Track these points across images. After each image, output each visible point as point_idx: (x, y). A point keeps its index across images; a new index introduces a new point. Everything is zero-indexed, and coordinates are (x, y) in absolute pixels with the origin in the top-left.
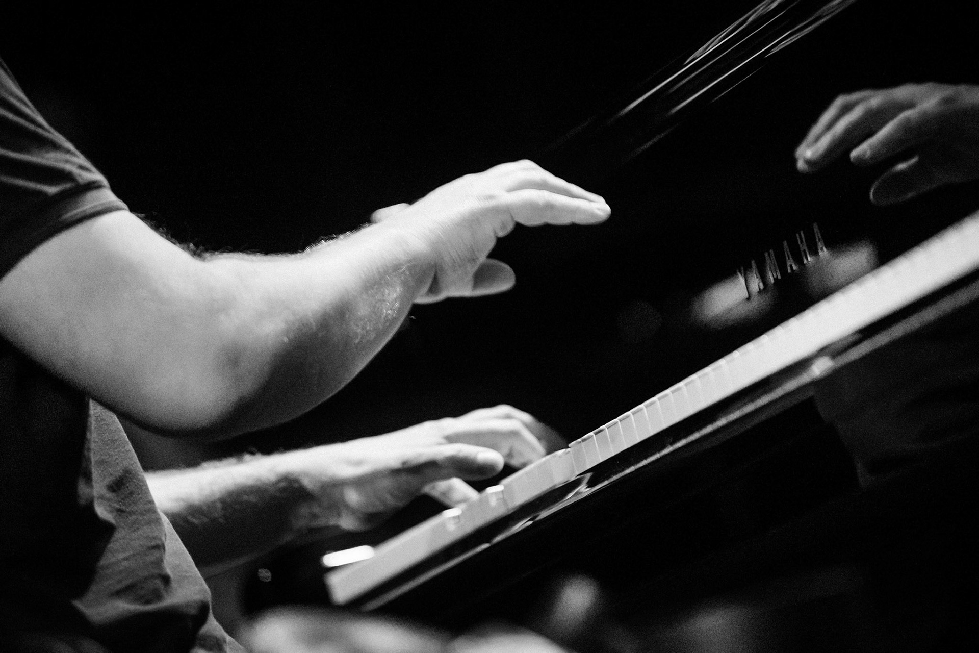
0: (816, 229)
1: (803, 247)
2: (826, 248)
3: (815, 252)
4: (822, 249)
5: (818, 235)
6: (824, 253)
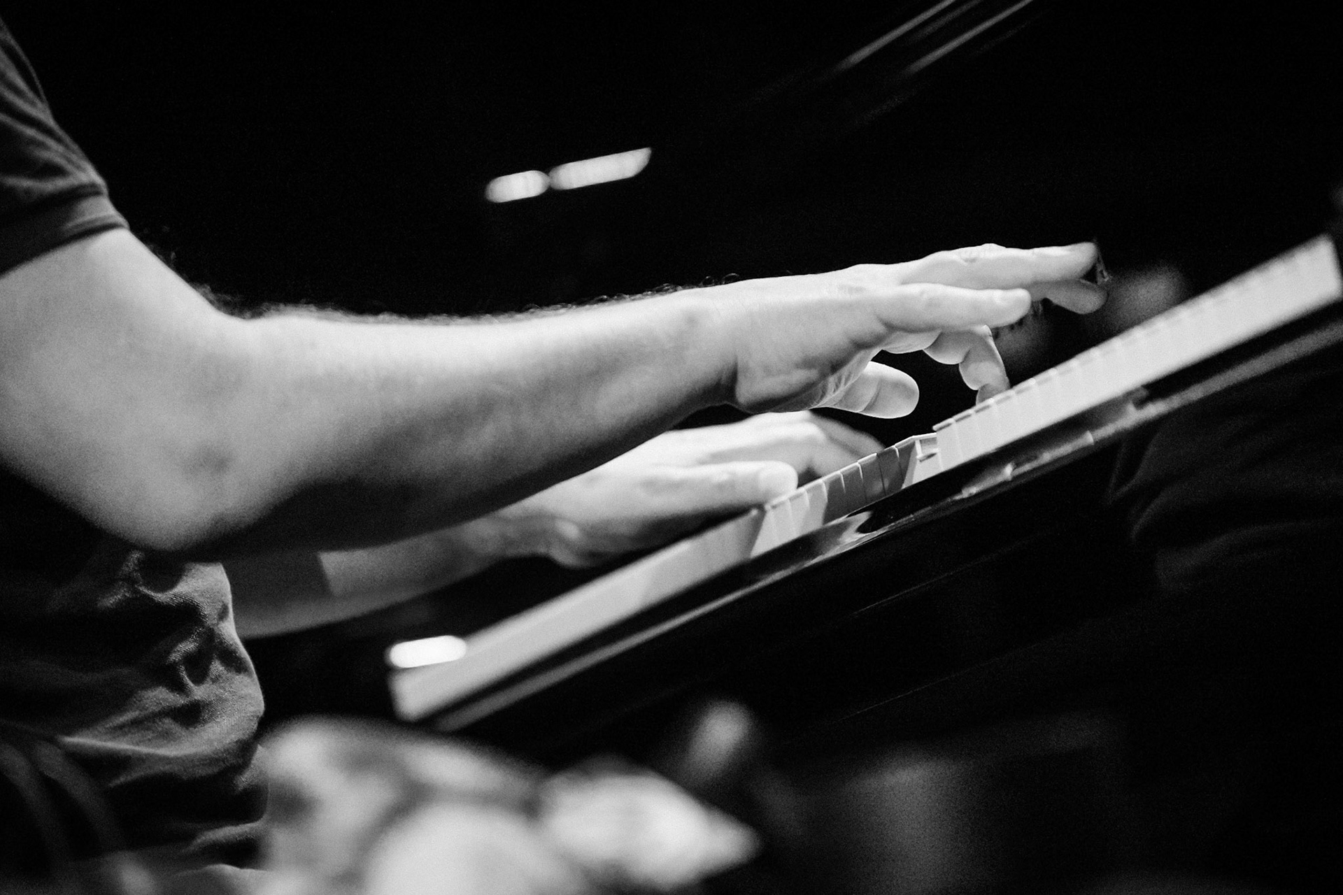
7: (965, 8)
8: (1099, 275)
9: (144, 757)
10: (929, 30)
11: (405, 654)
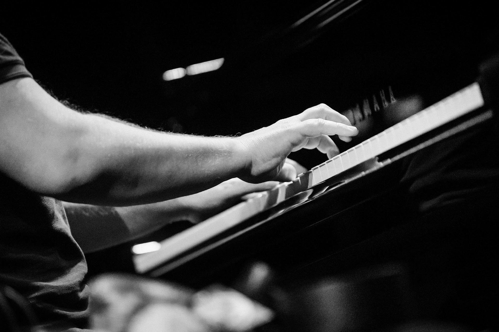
0: (390, 89)
1: (383, 98)
2: (395, 98)
3: (389, 101)
4: (393, 99)
5: (391, 93)
6: (394, 101)
7: (339, 2)
8: (391, 100)
9: (44, 286)
10: (326, 11)
11: (138, 249)
